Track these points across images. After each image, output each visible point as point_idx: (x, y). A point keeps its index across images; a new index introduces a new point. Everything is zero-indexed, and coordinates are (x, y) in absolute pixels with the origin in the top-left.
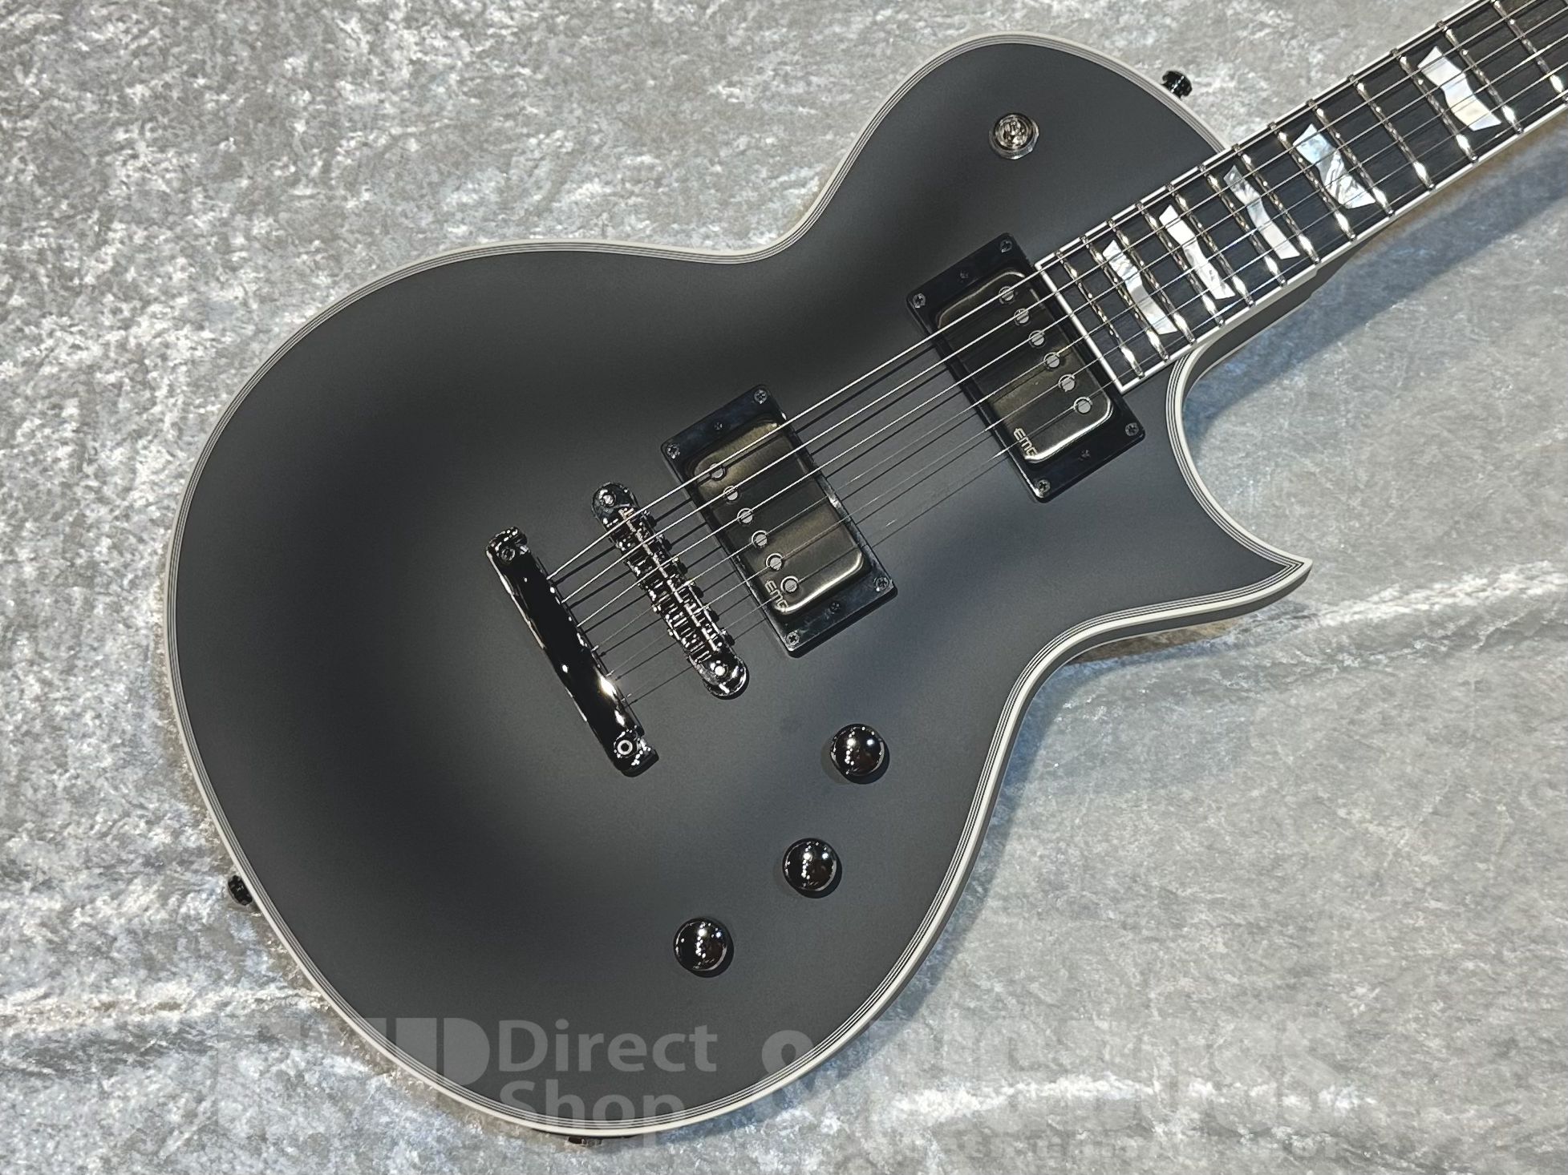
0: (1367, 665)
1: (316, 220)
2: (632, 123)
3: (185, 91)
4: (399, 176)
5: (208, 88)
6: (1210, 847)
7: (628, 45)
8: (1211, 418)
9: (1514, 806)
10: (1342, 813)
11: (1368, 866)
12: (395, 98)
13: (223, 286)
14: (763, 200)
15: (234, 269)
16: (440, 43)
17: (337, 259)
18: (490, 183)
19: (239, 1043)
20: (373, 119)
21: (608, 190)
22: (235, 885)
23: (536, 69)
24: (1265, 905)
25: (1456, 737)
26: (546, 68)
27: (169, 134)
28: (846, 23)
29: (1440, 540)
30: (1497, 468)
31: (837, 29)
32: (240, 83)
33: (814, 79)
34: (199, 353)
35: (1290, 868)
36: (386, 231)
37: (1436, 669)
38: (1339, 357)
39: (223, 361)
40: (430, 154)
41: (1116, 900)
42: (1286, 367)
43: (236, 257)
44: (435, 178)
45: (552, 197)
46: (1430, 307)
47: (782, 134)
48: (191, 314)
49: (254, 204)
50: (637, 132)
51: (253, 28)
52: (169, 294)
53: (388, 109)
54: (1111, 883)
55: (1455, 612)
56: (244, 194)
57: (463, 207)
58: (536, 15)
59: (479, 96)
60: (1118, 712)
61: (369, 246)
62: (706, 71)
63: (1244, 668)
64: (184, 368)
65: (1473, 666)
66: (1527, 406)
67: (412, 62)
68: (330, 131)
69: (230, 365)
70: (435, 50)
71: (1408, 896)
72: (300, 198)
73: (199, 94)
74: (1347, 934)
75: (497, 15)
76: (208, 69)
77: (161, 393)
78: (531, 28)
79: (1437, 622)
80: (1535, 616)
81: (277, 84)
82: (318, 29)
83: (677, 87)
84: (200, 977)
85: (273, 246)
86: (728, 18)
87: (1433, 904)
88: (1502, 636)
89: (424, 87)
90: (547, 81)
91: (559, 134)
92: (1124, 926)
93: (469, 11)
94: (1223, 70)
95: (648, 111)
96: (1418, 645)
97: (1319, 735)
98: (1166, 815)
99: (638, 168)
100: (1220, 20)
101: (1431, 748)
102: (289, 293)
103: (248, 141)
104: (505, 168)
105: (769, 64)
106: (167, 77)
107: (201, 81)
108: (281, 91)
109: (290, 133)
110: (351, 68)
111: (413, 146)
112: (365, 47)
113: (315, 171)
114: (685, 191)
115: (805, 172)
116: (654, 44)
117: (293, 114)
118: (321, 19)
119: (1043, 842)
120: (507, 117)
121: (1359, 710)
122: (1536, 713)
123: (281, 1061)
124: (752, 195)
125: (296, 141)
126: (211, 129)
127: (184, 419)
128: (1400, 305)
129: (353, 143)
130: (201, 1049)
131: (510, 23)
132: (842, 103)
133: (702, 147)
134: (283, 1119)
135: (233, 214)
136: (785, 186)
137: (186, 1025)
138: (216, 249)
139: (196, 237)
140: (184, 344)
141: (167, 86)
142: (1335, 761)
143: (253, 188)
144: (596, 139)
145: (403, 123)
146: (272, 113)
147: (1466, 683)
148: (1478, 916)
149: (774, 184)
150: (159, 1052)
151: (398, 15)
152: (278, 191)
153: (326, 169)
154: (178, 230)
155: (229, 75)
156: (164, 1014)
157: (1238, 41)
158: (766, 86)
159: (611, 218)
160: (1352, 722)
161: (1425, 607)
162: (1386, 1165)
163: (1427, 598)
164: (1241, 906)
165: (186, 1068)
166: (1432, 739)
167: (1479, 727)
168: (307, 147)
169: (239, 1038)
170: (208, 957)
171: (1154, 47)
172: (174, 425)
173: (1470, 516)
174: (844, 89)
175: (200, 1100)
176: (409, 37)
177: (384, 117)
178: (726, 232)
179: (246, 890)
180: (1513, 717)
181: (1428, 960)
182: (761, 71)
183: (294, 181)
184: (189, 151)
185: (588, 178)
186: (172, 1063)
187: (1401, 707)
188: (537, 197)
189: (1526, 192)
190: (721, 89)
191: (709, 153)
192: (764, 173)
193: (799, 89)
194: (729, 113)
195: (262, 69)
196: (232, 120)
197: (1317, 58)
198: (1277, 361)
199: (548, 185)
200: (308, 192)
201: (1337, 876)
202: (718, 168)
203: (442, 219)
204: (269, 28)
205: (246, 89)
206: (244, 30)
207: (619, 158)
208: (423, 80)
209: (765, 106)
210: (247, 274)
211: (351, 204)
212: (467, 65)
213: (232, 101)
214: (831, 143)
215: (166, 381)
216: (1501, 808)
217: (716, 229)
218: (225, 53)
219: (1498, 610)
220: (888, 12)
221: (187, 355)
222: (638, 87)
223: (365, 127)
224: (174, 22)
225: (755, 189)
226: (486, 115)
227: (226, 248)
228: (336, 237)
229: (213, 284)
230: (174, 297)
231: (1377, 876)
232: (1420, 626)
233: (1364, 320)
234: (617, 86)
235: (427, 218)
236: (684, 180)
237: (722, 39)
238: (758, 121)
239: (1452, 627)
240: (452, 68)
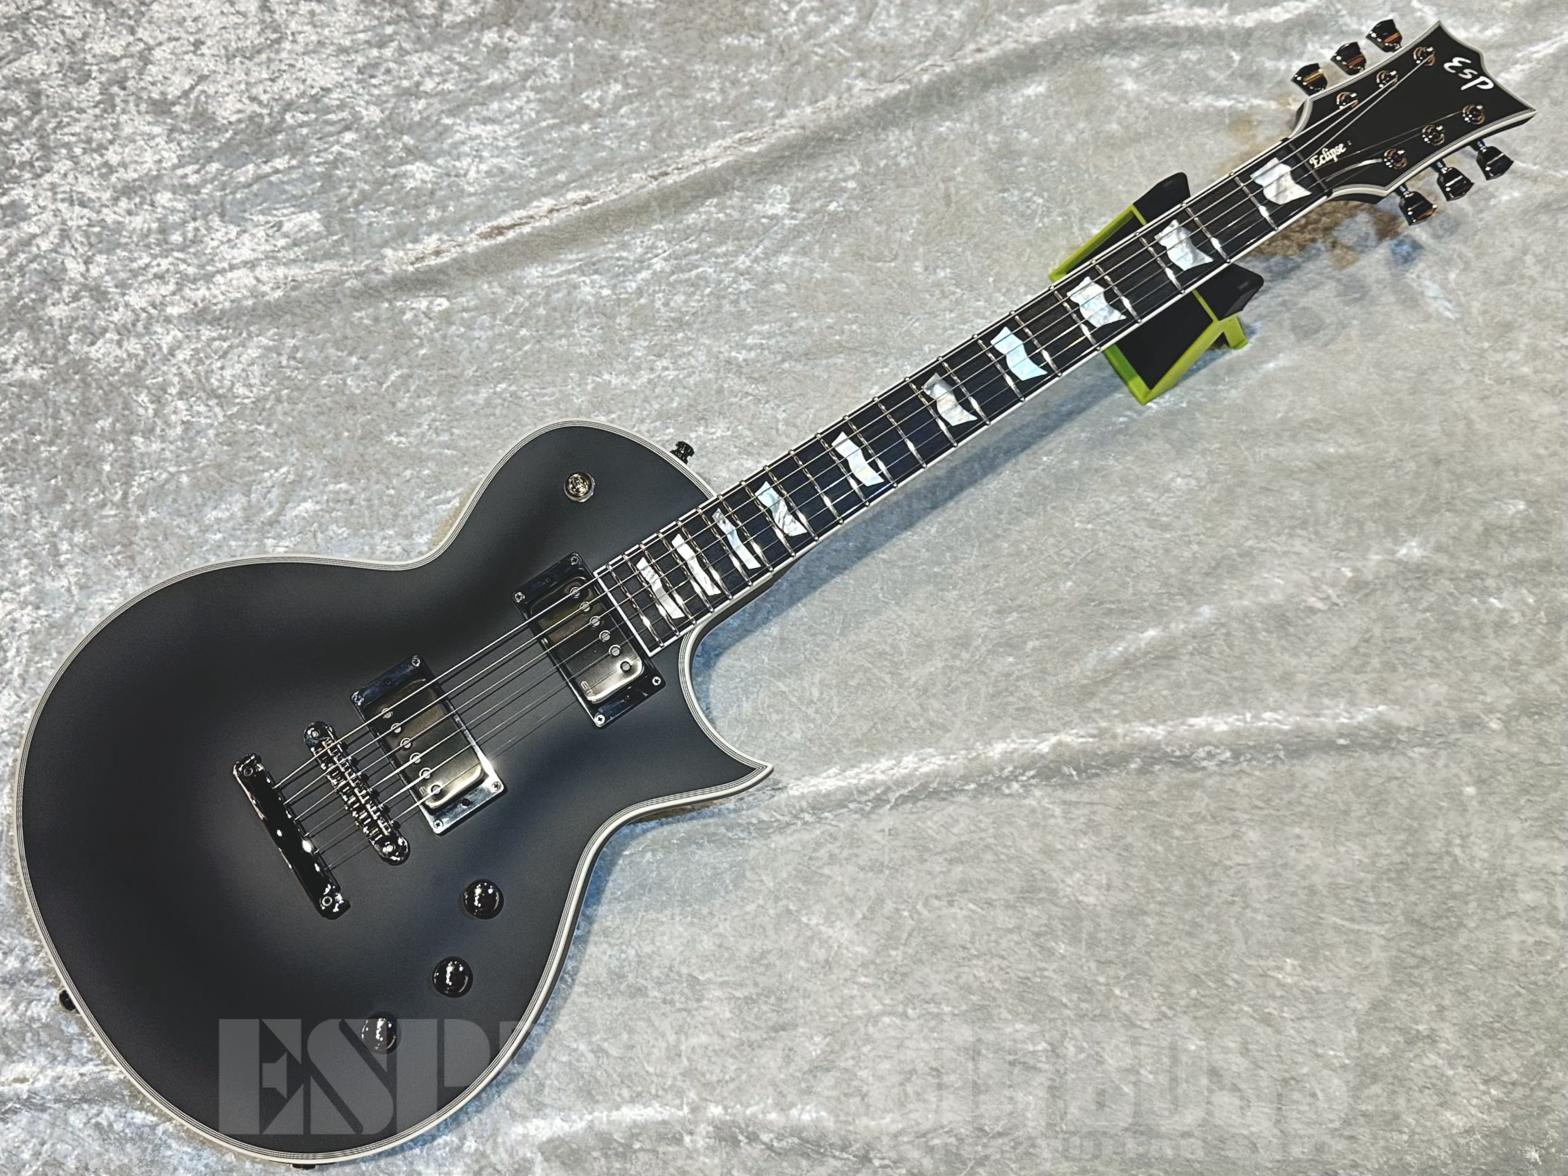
0: (820, 820)
1: (118, 532)
2: (334, 461)
3: (27, 445)
4: (175, 501)
5: (43, 442)
6: (720, 946)
7: (330, 409)
8: (718, 656)
9: (914, 911)
10: (804, 919)
11: (822, 955)
12: (172, 447)
13: (53, 578)
14: (423, 513)
15: (61, 567)
16: (202, 408)
17: (132, 558)
18: (236, 504)
19: (69, 1104)
20: (159, 462)
21: (318, 507)
22: (64, 997)
23: (269, 425)
24: (756, 984)
25: (876, 867)
26: (275, 426)
27: (16, 474)
28: (476, 393)
29: (864, 735)
30: (900, 686)
31: (470, 397)
32: (65, 439)
33: (456, 431)
34: (38, 625)
35: (772, 958)
36: (166, 538)
37: (864, 821)
38: (799, 615)
39: (54, 631)
40: (196, 485)
41: (659, 984)
42: (766, 620)
43: (62, 558)
44: (200, 501)
45: (281, 512)
46: (856, 580)
47: (434, 468)
48: (32, 598)
49: (75, 521)
50: (337, 469)
51: (74, 401)
52: (16, 585)
53: (168, 454)
54: (656, 972)
55: (873, 785)
56: (67, 515)
57: (218, 520)
58: (268, 389)
59: (229, 445)
60: (660, 856)
61: (154, 548)
62: (384, 426)
63: (740, 825)
64: (26, 637)
65: (887, 819)
66: (918, 646)
67: (183, 422)
68: (128, 469)
69: (59, 633)
70: (199, 413)
71: (847, 974)
72: (107, 517)
73: (37, 447)
74: (808, 1001)
75: (240, 390)
76: (43, 429)
77: (11, 653)
78: (265, 398)
79: (862, 792)
80: (924, 786)
81: (90, 439)
82: (119, 401)
83: (362, 438)
84: (42, 1060)
85: (87, 550)
86: (398, 390)
87: (863, 979)
88: (904, 799)
89: (192, 439)
90: (275, 434)
91: (284, 470)
92: (664, 1001)
93: (222, 387)
94: (722, 424)
95: (345, 454)
96: (852, 806)
97: (790, 868)
98: (692, 924)
99: (337, 493)
100: (720, 391)
101: (861, 875)
102: (100, 582)
103: (71, 478)
104: (247, 494)
105: (426, 420)
106: (14, 436)
107: (38, 438)
108: (94, 444)
109: (100, 472)
110: (142, 426)
111: (185, 479)
112: (151, 411)
113: (117, 498)
114: (370, 507)
115: (450, 493)
116: (347, 408)
117: (102, 459)
118: (120, 394)
119: (611, 946)
120: (249, 458)
121: (815, 850)
122: (927, 849)
123: (98, 1115)
124: (416, 511)
125: (104, 479)
126: (44, 471)
127: (26, 672)
128: (838, 579)
129: (143, 479)
130: (43, 1109)
131: (248, 393)
132: (475, 447)
133: (381, 477)
134: (100, 1155)
135: (60, 529)
136: (437, 503)
137: (33, 1093)
138: (49, 554)
139: (35, 545)
140: (26, 619)
141: (14, 441)
142: (800, 885)
143: (74, 511)
144: (310, 473)
145: (178, 464)
146: (86, 459)
147: (883, 831)
148: (891, 987)
149: (430, 501)
150: (15, 1112)
151: (173, 391)
152: (91, 512)
153: (125, 496)
154: (22, 541)
155: (57, 433)
156: (18, 1085)
157: (731, 404)
158: (423, 435)
159: (320, 525)
160: (811, 858)
161: (855, 781)
162: (834, 1157)
163: (857, 774)
164: (741, 985)
165: (33, 1122)
166: (862, 869)
167: (891, 860)
168: (112, 482)
169: (69, 1100)
170: (46, 1045)
171: (677, 409)
172: (20, 676)
173: (883, 719)
174: (475, 437)
175: (43, 1144)
176: (181, 405)
177: (165, 460)
178: (397, 534)
179: (70, 1002)
180: (913, 852)
181: (860, 1018)
182: (420, 425)
183: (102, 505)
184: (30, 486)
185: (305, 500)
186: (24, 1117)
187: (842, 847)
188: (270, 513)
189: (916, 505)
190: (393, 438)
191: (385, 481)
192: (422, 494)
193: (445, 437)
194: (397, 454)
195: (80, 428)
196: (59, 464)
197: (782, 416)
198: (759, 617)
199: (276, 505)
200: (113, 512)
201: (802, 963)
202: (392, 492)
203: (205, 530)
204: (84, 401)
205: (69, 443)
206: (67, 402)
207: (326, 485)
208: (192, 433)
209: (423, 449)
210: (70, 570)
211: (142, 520)
212: (221, 424)
213: (60, 451)
214: (467, 474)
215: (15, 645)
216: (906, 914)
217: (391, 532)
218: (55, 417)
219: (901, 783)
220: (503, 386)
221: (29, 627)
222: (337, 437)
223: (151, 467)
224: (19, 397)
225: (417, 505)
226: (236, 456)
227: (55, 552)
228: (131, 543)
229: (47, 577)
230: (20, 587)
231: (827, 961)
232: (852, 794)
233: (815, 589)
234: (323, 437)
235: (193, 530)
236: (369, 500)
237: (393, 404)
238: (420, 460)
239: (872, 794)
240: (212, 425)
